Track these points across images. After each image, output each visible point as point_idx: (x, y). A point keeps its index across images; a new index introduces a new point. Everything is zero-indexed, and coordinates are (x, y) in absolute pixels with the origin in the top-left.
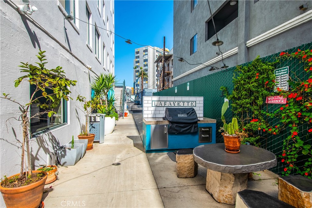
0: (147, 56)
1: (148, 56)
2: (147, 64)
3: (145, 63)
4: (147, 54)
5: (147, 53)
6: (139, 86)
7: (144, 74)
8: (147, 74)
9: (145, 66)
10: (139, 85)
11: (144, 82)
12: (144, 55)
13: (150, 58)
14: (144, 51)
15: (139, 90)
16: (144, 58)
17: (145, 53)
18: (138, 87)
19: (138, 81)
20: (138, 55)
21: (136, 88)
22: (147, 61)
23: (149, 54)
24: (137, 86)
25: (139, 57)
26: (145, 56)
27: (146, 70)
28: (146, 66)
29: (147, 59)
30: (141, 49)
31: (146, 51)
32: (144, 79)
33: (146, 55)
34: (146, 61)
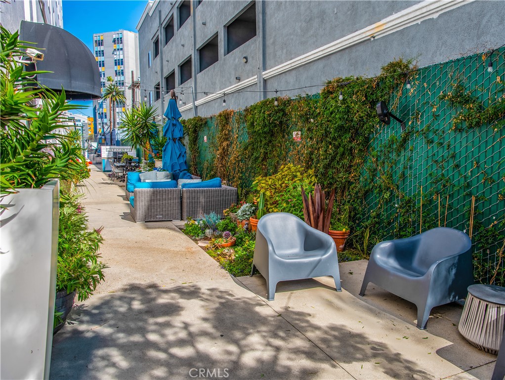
0: (121, 52)
1: (123, 54)
2: (122, 70)
3: (118, 68)
4: (122, 49)
5: (121, 46)
6: (106, 118)
7: (118, 93)
8: (123, 92)
9: (117, 73)
10: (106, 116)
11: (117, 110)
12: (115, 50)
13: (128, 57)
14: (114, 41)
15: (106, 127)
16: (116, 57)
17: (116, 46)
18: (105, 121)
19: (104, 106)
20: (102, 48)
21: (99, 121)
22: (122, 64)
23: (125, 49)
24: (101, 118)
25: (103, 53)
26: (118, 53)
27: (120, 84)
28: (119, 75)
29: (122, 60)
30: (108, 37)
31: (119, 41)
32: (117, 102)
33: (118, 50)
34: (119, 62)
